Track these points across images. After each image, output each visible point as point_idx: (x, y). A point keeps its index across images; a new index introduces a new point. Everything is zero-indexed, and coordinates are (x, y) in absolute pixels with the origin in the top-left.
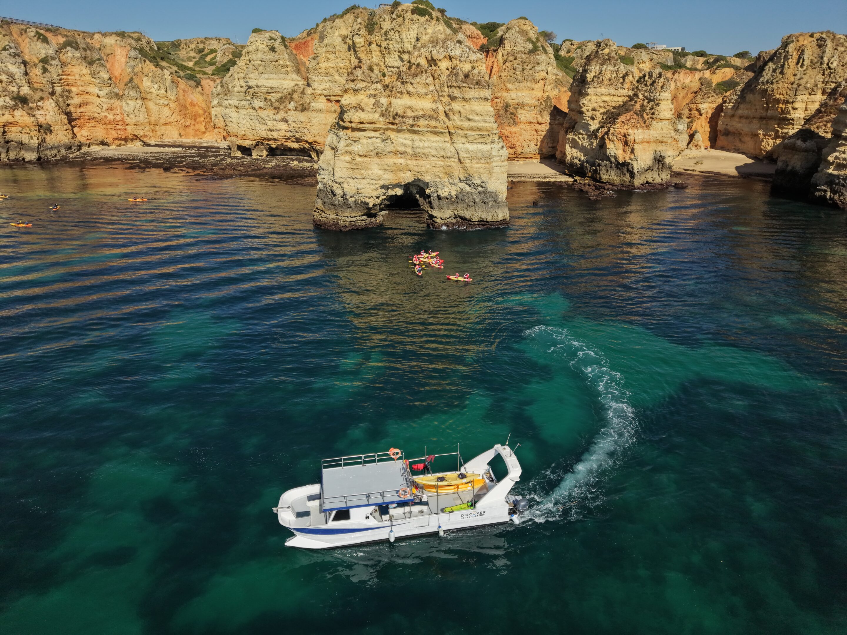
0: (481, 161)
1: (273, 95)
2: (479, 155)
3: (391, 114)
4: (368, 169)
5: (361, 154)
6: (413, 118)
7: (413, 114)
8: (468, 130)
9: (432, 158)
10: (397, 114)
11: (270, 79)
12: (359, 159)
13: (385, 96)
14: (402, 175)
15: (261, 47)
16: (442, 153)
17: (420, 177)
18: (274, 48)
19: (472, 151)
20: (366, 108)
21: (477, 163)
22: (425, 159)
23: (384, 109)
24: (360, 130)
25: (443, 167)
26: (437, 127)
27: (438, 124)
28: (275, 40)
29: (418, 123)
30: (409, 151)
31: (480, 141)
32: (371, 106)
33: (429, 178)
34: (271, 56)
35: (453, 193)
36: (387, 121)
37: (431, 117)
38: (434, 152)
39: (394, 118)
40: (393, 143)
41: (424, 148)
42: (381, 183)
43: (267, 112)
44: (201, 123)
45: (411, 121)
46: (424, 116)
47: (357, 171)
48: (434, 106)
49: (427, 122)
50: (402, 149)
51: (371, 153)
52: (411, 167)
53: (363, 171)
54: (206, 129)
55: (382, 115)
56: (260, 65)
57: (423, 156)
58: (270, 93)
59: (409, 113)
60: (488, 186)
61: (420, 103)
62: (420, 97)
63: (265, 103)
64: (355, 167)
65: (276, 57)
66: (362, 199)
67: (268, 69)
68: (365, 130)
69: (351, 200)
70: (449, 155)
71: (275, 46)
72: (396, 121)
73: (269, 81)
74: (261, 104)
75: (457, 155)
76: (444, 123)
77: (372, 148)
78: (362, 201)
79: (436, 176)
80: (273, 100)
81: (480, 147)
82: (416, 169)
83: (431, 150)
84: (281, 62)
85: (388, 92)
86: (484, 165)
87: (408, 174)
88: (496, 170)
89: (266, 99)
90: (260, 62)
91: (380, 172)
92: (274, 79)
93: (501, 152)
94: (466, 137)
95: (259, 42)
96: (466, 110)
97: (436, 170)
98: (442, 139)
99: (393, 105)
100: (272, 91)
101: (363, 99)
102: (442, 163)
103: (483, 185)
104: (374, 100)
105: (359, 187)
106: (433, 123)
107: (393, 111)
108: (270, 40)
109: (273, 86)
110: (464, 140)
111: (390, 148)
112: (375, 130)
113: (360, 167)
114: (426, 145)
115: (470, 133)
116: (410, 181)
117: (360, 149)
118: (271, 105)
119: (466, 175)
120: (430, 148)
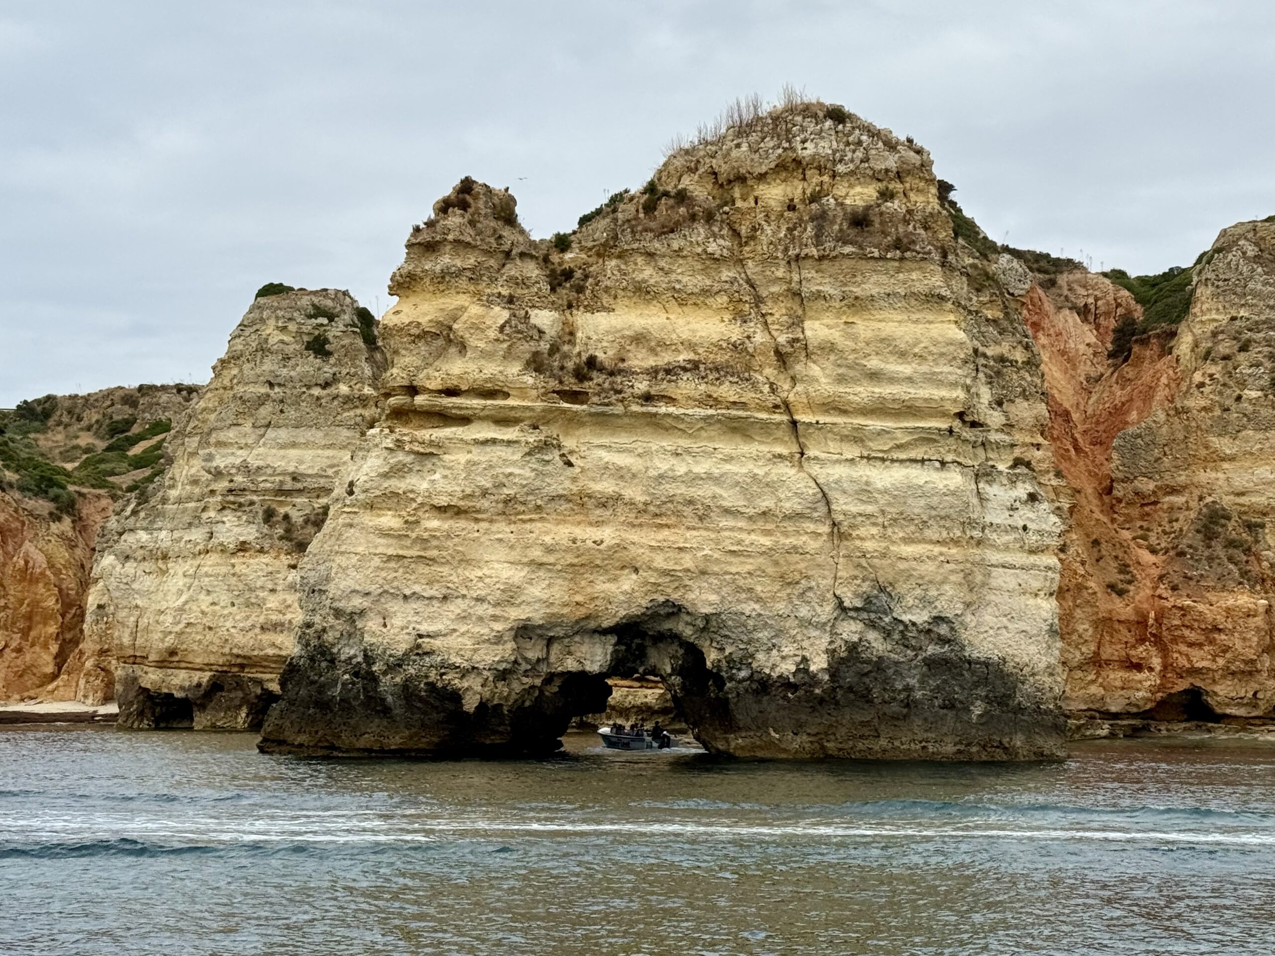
0: (928, 533)
1: (300, 500)
2: (917, 507)
3: (570, 365)
4: (465, 561)
5: (443, 501)
6: (653, 373)
7: (651, 362)
8: (866, 411)
9: (726, 522)
10: (592, 362)
11: (294, 445)
12: (433, 523)
13: (554, 306)
14: (603, 586)
15: (276, 337)
16: (767, 503)
17: (675, 596)
18: (326, 341)
19: (886, 491)
20: (473, 341)
21: (907, 541)
22: (695, 522)
23: (544, 346)
24: (444, 418)
25: (767, 553)
26: (744, 405)
27: (748, 396)
28: (331, 318)
29: (670, 390)
30: (634, 493)
31: (917, 453)
32: (492, 334)
33: (713, 598)
34: (309, 365)
35: (819, 663)
36: (553, 384)
37: (720, 371)
38: (730, 498)
39: (580, 375)
40: (570, 464)
41: (694, 479)
42: (517, 614)
43: (265, 559)
44: (46, 646)
45: (642, 386)
46: (694, 366)
47: (422, 569)
48: (735, 333)
49: (703, 387)
50: (606, 486)
51: (485, 503)
52: (640, 554)
53: (445, 570)
54: (59, 667)
55: (536, 364)
56: (262, 400)
57: (688, 511)
58: (289, 493)
59: (640, 360)
60: (965, 636)
61: (681, 322)
62: (682, 303)
63: (265, 529)
64: (414, 552)
65: (328, 370)
66: (433, 675)
67: (292, 413)
68: (465, 420)
69: (388, 684)
70: (790, 506)
71: (330, 335)
72: (588, 386)
73: (293, 453)
74: (250, 533)
75: (822, 509)
76: (773, 390)
77: (486, 483)
78: (431, 686)
79: (739, 589)
80: (297, 517)
81: (919, 476)
82: (659, 561)
83: (719, 491)
84: (344, 389)
85: (564, 292)
86: (937, 549)
87: (628, 582)
88: (1003, 579)
89: (269, 515)
90: (265, 390)
91: (518, 575)
92: (306, 445)
93: (1025, 515)
94: (857, 437)
95: (272, 322)
96: (855, 338)
97: (738, 566)
98: (765, 448)
99: (579, 335)
100: (299, 486)
101: (463, 309)
102: (767, 541)
103: (943, 630)
104: (506, 314)
105: (424, 628)
106: (727, 391)
107: (577, 352)
108: (315, 316)
109: (302, 469)
110: (852, 451)
111: (561, 484)
112: (503, 420)
113: (434, 553)
114: (700, 468)
115: (875, 424)
116: (635, 611)
117: (441, 485)
118: (287, 536)
119: (866, 587)
120: (717, 480)
